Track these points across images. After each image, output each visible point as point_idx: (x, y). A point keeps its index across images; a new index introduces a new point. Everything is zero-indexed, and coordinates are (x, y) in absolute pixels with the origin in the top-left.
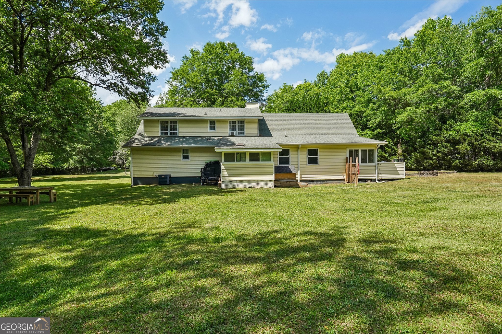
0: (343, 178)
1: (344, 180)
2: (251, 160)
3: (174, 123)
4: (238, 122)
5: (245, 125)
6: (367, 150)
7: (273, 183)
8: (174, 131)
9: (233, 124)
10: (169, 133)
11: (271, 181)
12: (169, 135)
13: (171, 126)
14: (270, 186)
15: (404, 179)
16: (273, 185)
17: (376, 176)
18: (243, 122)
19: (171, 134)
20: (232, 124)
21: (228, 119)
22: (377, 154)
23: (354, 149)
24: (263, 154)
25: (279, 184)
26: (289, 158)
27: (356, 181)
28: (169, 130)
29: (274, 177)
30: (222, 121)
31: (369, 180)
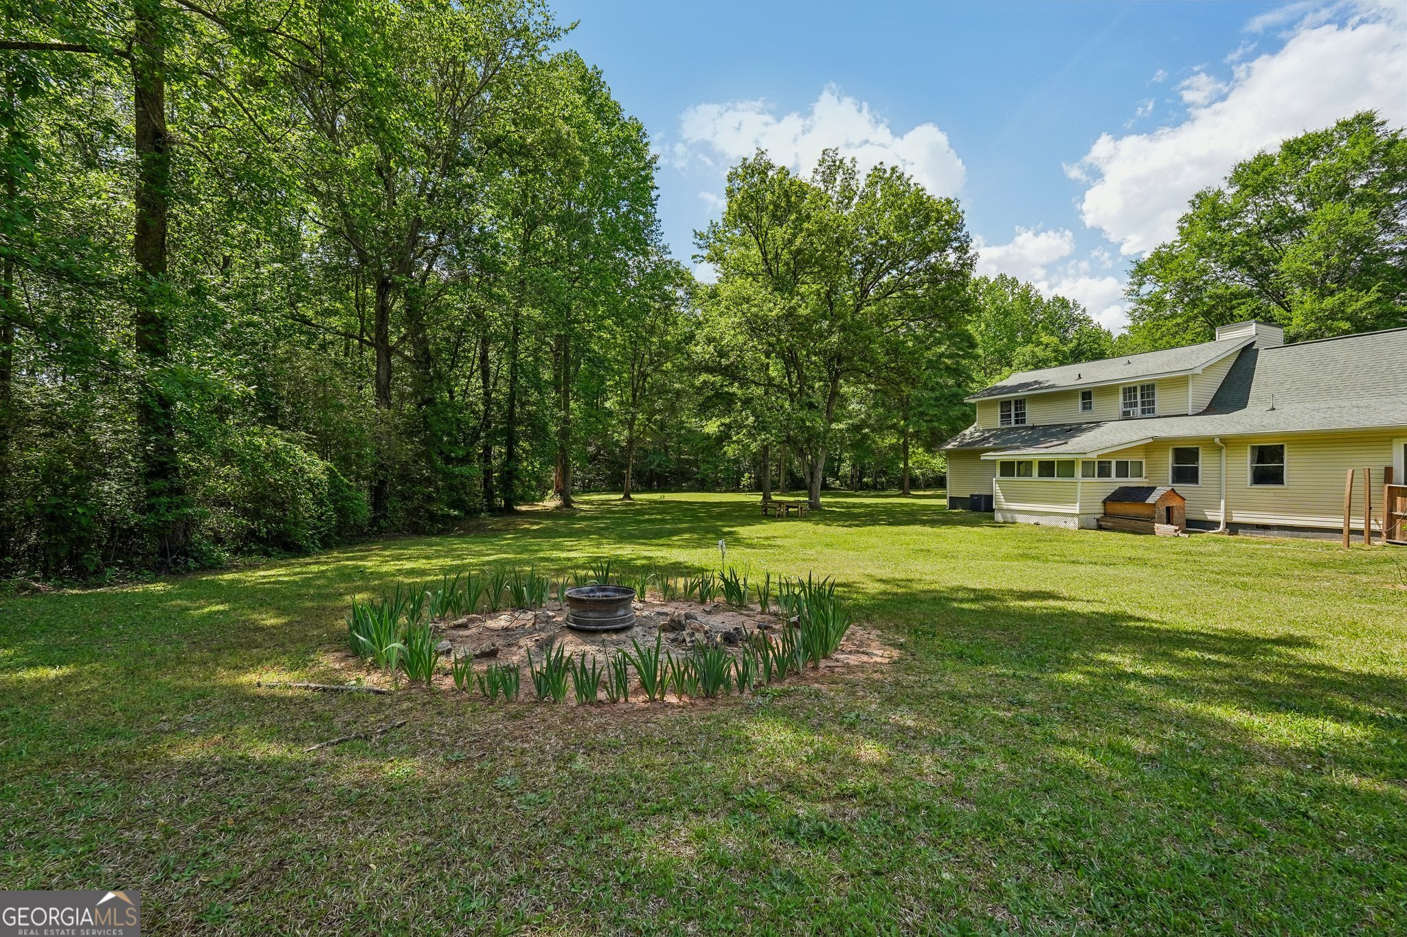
0: (1373, 527)
2: (1040, 475)
3: (1020, 403)
4: (1142, 387)
5: (1157, 392)
7: (1076, 519)
8: (1020, 418)
9: (1148, 389)
10: (1013, 422)
11: (1073, 515)
12: (1013, 425)
13: (1016, 410)
14: (1072, 525)
16: (1077, 524)
18: (1153, 386)
19: (1017, 422)
20: (1129, 391)
21: (1119, 385)
25: (1110, 524)
26: (1197, 468)
28: (1013, 416)
29: (1077, 508)
30: (1107, 390)
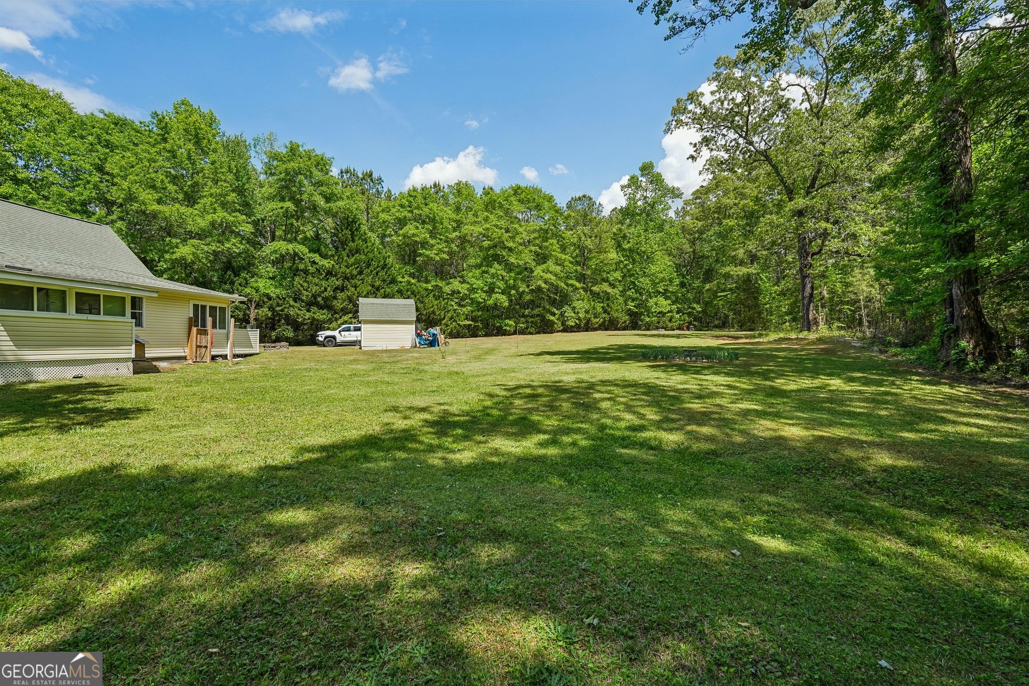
0: (183, 354)
1: (185, 358)
2: (78, 311)
6: (216, 307)
7: (130, 364)
11: (126, 360)
14: (125, 371)
15: (257, 354)
16: (131, 368)
17: (228, 350)
22: (230, 313)
23: (200, 303)
24: (109, 298)
27: (208, 359)
29: (133, 351)
31: (218, 356)
